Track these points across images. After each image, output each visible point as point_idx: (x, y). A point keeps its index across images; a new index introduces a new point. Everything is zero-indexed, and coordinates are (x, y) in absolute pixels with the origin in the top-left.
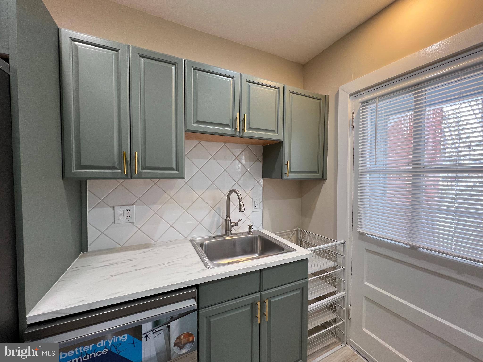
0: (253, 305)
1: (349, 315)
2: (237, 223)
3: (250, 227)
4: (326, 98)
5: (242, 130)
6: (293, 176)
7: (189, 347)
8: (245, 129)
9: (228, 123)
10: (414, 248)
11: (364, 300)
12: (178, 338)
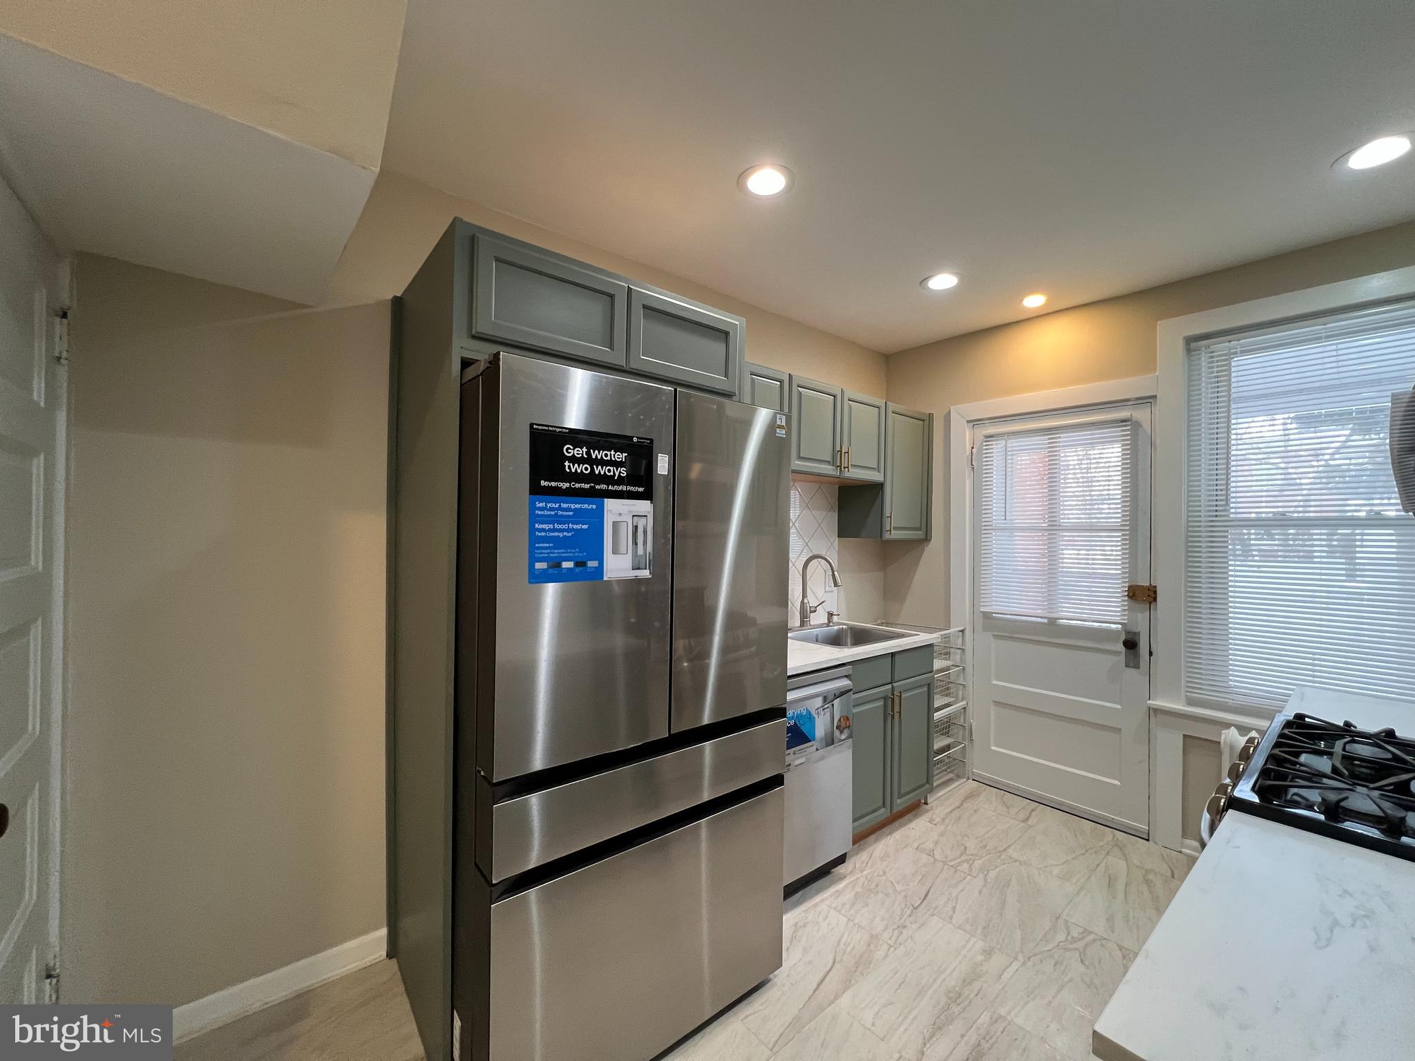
0: (885, 698)
1: (971, 734)
2: (816, 607)
3: (830, 615)
4: (930, 416)
5: (844, 468)
6: (895, 535)
7: (846, 732)
8: (848, 468)
9: (829, 459)
10: (1052, 622)
11: (992, 707)
12: (840, 720)
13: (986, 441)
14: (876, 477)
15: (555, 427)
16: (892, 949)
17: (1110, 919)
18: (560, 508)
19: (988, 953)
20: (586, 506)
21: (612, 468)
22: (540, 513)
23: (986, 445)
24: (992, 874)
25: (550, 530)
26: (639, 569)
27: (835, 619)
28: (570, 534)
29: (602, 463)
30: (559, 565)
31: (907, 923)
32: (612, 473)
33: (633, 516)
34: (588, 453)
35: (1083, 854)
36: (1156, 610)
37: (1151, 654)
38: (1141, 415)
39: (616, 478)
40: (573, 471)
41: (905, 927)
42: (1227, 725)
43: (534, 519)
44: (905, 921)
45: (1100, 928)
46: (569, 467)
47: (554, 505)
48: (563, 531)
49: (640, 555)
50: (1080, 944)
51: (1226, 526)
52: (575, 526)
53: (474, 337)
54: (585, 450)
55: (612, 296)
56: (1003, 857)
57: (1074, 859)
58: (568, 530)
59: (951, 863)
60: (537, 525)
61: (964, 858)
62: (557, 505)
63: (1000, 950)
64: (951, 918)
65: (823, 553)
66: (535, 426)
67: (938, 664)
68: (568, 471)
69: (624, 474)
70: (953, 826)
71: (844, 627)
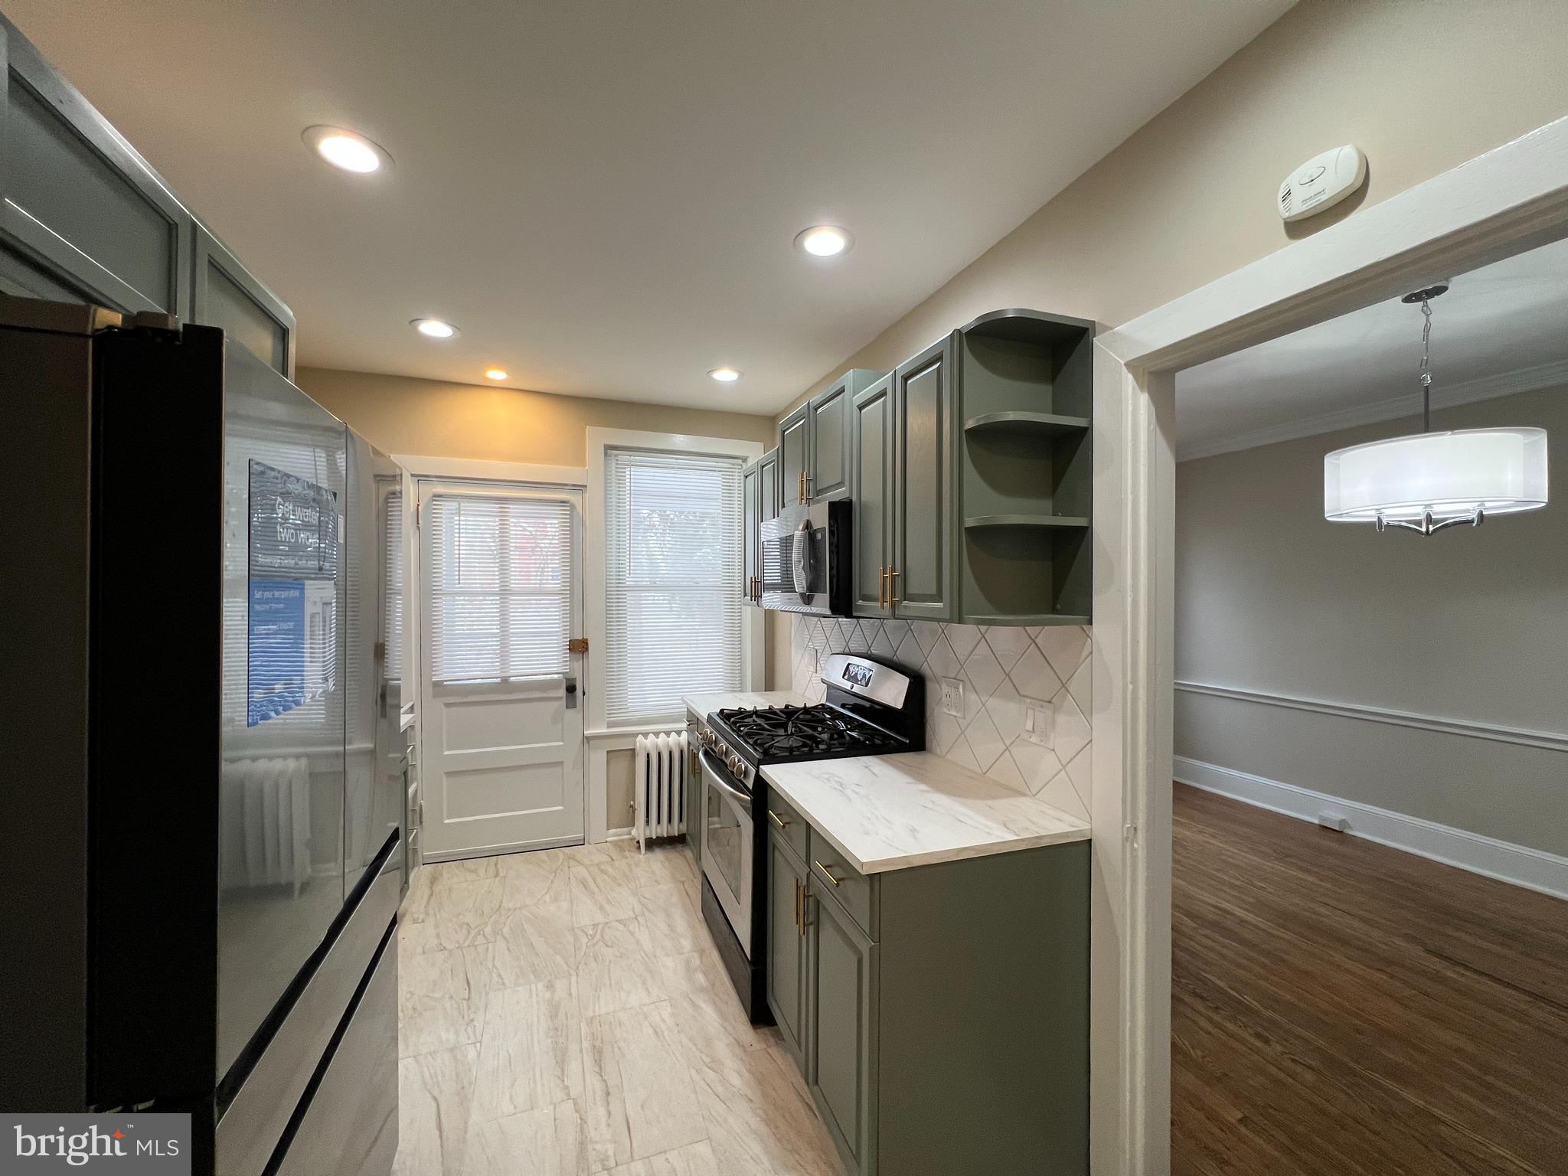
1: (421, 816)
10: (505, 680)
11: (445, 779)
13: (434, 500)
16: (478, 1045)
17: (601, 908)
18: (273, 599)
19: (550, 986)
22: (259, 608)
23: (435, 505)
24: (506, 930)
31: (472, 1016)
33: (323, 603)
35: (555, 876)
36: (588, 658)
37: (585, 694)
38: (574, 498)
41: (472, 1020)
42: (636, 735)
44: (469, 1016)
45: (600, 918)
47: (269, 595)
50: (598, 936)
56: (503, 912)
57: (552, 882)
59: (466, 944)
61: (473, 933)
62: (271, 594)
63: (556, 978)
64: (504, 984)
70: (439, 912)
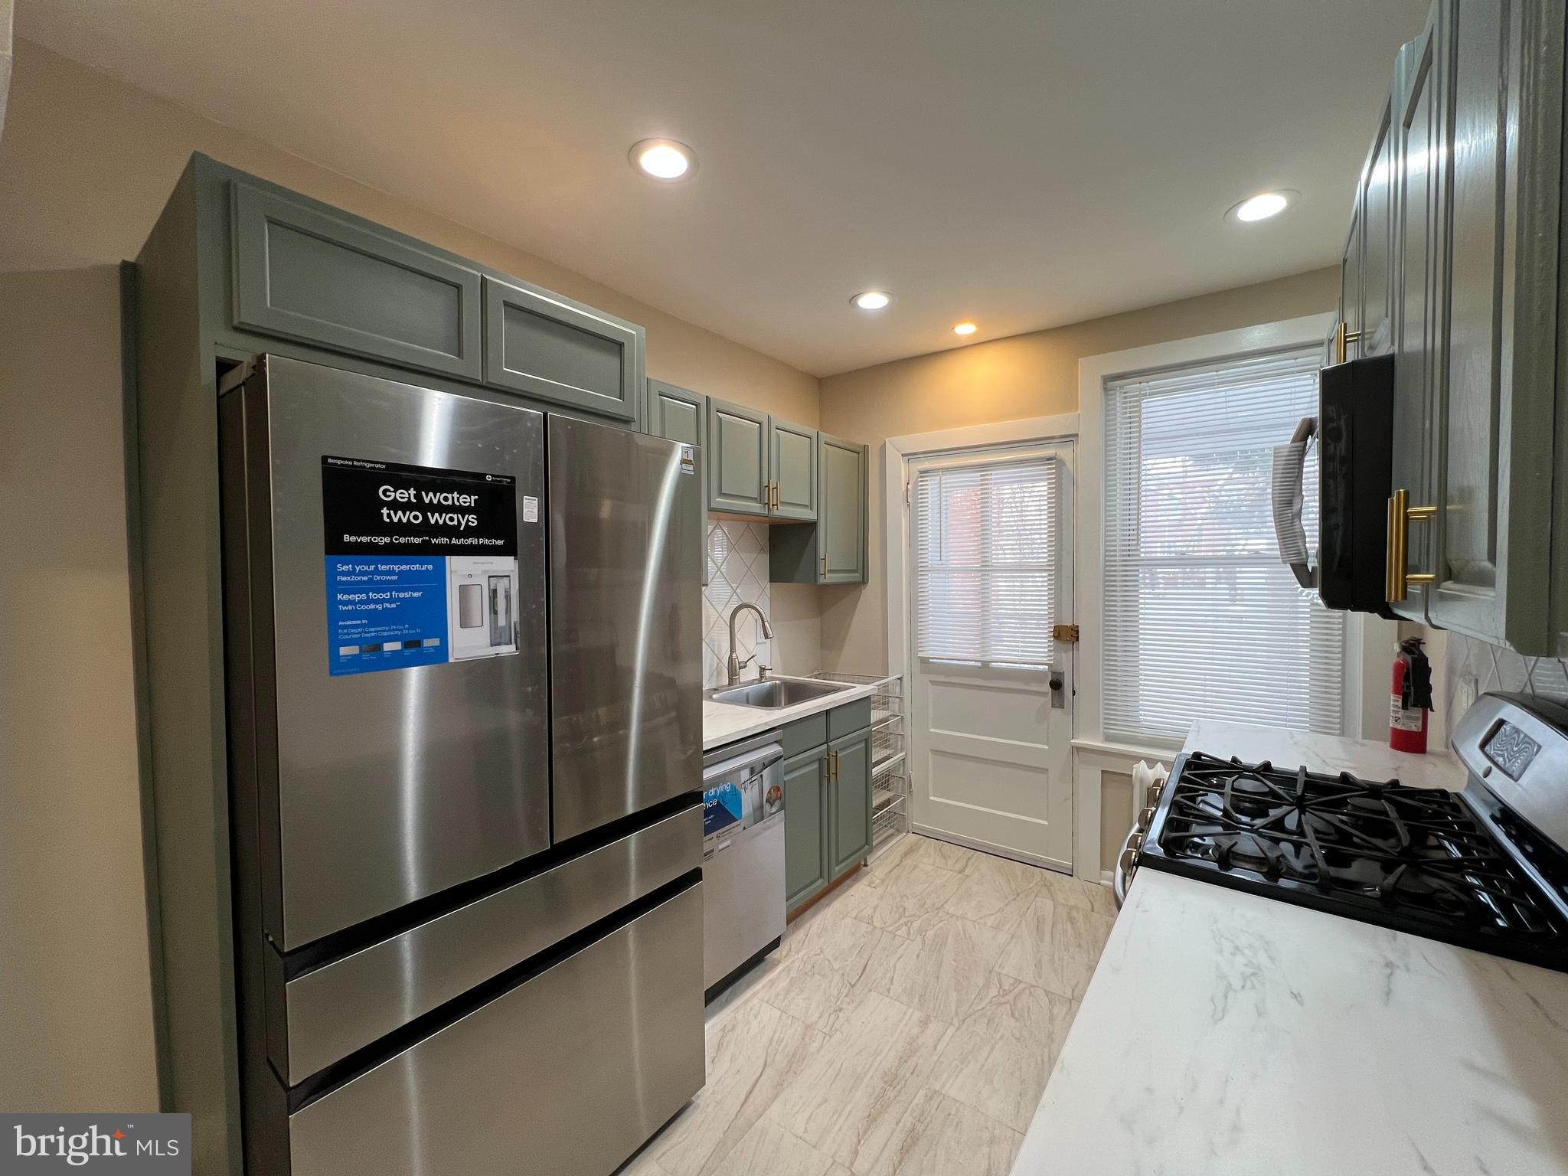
0: (820, 760)
1: (910, 786)
2: (746, 663)
3: (762, 669)
4: (865, 448)
5: (773, 505)
6: (831, 578)
7: (777, 804)
8: (777, 505)
9: (756, 495)
10: (986, 664)
11: (931, 756)
12: (770, 792)
13: (921, 477)
14: (808, 515)
15: (363, 461)
16: (828, 1037)
17: (1039, 965)
18: (376, 572)
19: (924, 1023)
20: (417, 567)
21: (455, 516)
22: (344, 579)
23: (922, 481)
24: (930, 934)
25: (361, 602)
26: (499, 644)
27: (768, 673)
28: (394, 606)
29: (440, 509)
30: (378, 648)
31: (844, 1006)
32: (455, 523)
33: (490, 577)
34: (418, 496)
35: (1015, 899)
36: (1078, 649)
37: (1074, 693)
38: (1064, 453)
39: (462, 529)
40: (396, 520)
41: (841, 1010)
42: (1137, 758)
43: (334, 587)
44: (842, 1003)
45: (1029, 977)
46: (389, 516)
47: (366, 568)
48: (384, 601)
49: (502, 627)
50: (1011, 997)
51: (1137, 565)
52: (401, 595)
53: (237, 329)
54: (412, 492)
55: (458, 287)
56: (940, 914)
57: (1007, 905)
58: (391, 601)
59: (890, 929)
60: (339, 597)
61: (903, 920)
62: (372, 568)
63: (936, 1017)
64: (889, 990)
65: (753, 602)
66: (330, 461)
67: (876, 715)
68: (388, 520)
69: (473, 523)
70: (892, 886)
71: (777, 682)
